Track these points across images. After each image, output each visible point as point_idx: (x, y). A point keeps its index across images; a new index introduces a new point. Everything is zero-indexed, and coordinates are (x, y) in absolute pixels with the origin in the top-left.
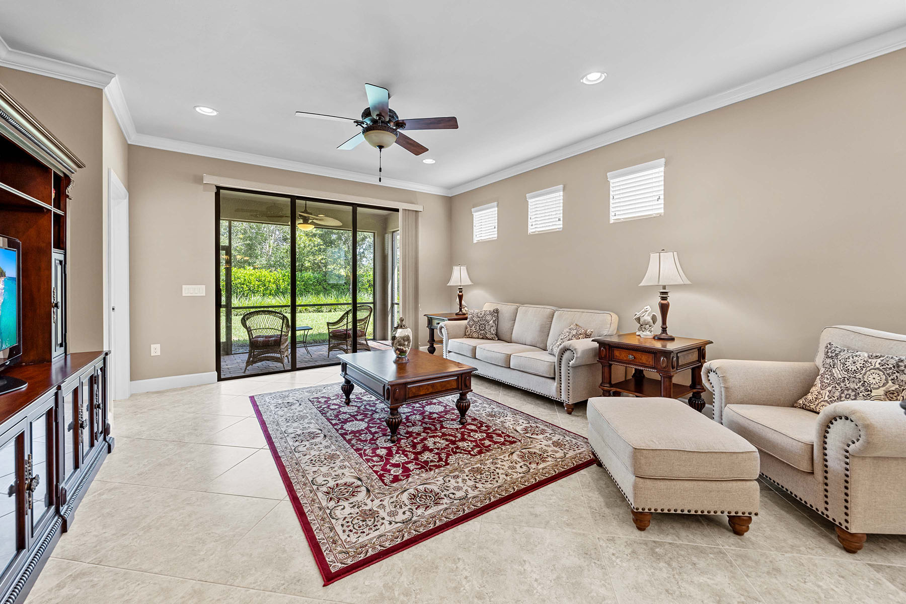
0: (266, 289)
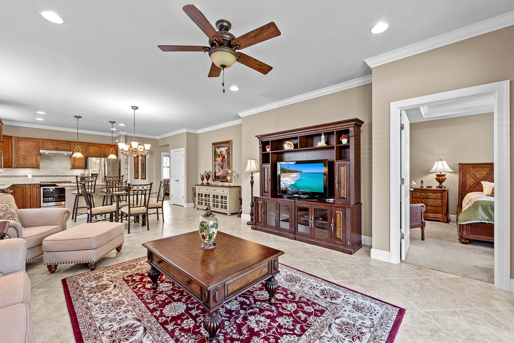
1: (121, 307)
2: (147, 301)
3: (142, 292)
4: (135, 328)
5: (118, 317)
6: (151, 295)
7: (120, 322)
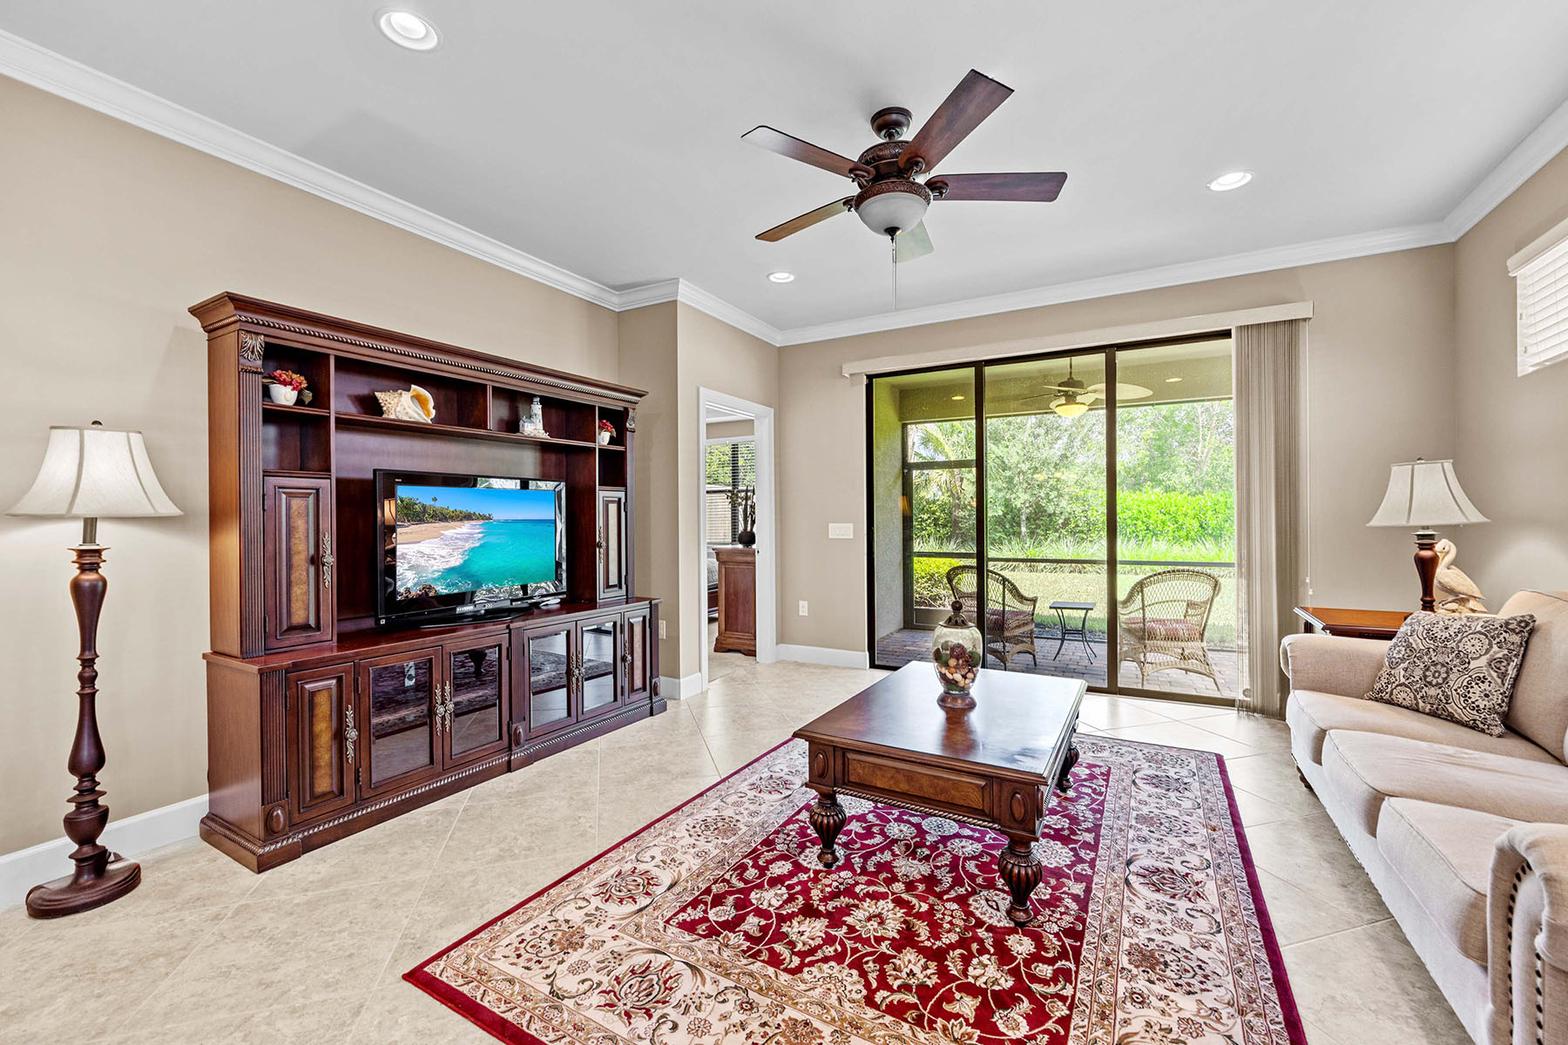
0: (1180, 528)
1: (1146, 942)
2: (1074, 906)
3: (1060, 939)
4: (1144, 876)
5: (1165, 923)
6: (1050, 913)
7: (1167, 908)
